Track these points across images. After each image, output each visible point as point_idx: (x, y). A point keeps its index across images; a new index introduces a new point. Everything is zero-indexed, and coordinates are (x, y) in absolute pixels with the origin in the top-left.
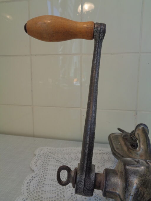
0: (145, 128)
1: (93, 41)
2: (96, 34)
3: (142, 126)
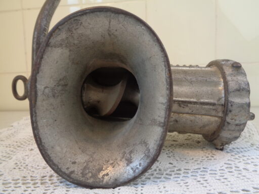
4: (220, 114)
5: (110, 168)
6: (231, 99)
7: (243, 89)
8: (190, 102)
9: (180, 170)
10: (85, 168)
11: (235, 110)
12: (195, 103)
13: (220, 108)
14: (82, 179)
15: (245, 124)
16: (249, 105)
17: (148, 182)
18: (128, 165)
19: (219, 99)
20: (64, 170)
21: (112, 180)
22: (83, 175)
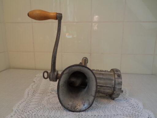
0: (86, 59)
1: (57, 21)
2: (58, 18)
3: (85, 58)
4: (113, 90)
5: (78, 107)
6: (116, 87)
7: (120, 84)
8: (103, 86)
9: (98, 107)
10: (72, 106)
11: (117, 90)
12: (105, 86)
13: (113, 88)
14: (71, 109)
15: (120, 94)
16: (121, 89)
17: (89, 111)
18: (84, 106)
19: (113, 86)
20: (66, 107)
21: (79, 110)
22: (71, 108)
